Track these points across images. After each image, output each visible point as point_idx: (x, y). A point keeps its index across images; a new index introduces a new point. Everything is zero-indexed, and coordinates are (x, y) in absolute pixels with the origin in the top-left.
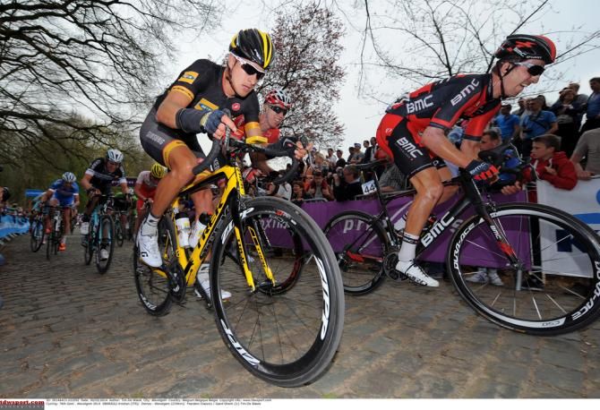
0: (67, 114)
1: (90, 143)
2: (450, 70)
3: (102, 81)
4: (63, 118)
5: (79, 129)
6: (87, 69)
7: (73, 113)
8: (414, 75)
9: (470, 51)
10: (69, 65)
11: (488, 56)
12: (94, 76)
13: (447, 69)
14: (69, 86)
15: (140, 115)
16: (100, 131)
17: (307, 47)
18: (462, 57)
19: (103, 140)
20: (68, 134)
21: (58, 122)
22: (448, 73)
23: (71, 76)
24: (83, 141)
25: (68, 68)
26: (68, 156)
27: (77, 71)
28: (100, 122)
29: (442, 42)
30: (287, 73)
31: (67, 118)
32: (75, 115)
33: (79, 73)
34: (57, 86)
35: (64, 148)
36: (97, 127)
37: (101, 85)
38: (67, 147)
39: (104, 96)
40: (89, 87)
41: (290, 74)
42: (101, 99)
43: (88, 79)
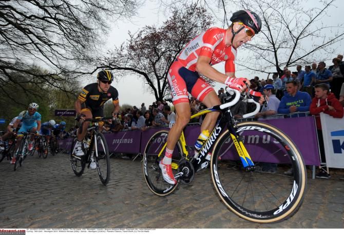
0: (28, 66)
1: (46, 86)
2: (274, 46)
3: (55, 44)
4: (25, 68)
5: (37, 76)
6: (45, 36)
7: (33, 65)
8: (254, 48)
9: (285, 35)
10: (31, 33)
11: (294, 39)
12: (50, 41)
13: (272, 45)
14: (30, 47)
15: (82, 68)
16: (53, 78)
17: (192, 29)
18: (280, 38)
19: (55, 84)
20: (29, 79)
21: (22, 71)
22: (273, 47)
23: (31, 40)
24: (40, 85)
25: (30, 35)
26: (27, 95)
27: (37, 37)
28: (53, 72)
29: (269, 30)
30: (179, 44)
31: (28, 68)
32: (36, 67)
33: (39, 39)
34: (22, 46)
35: (24, 89)
36: (51, 75)
37: (54, 47)
38: (27, 89)
39: (57, 54)
40: (46, 48)
41: (181, 45)
42: (54, 56)
43: (45, 43)
